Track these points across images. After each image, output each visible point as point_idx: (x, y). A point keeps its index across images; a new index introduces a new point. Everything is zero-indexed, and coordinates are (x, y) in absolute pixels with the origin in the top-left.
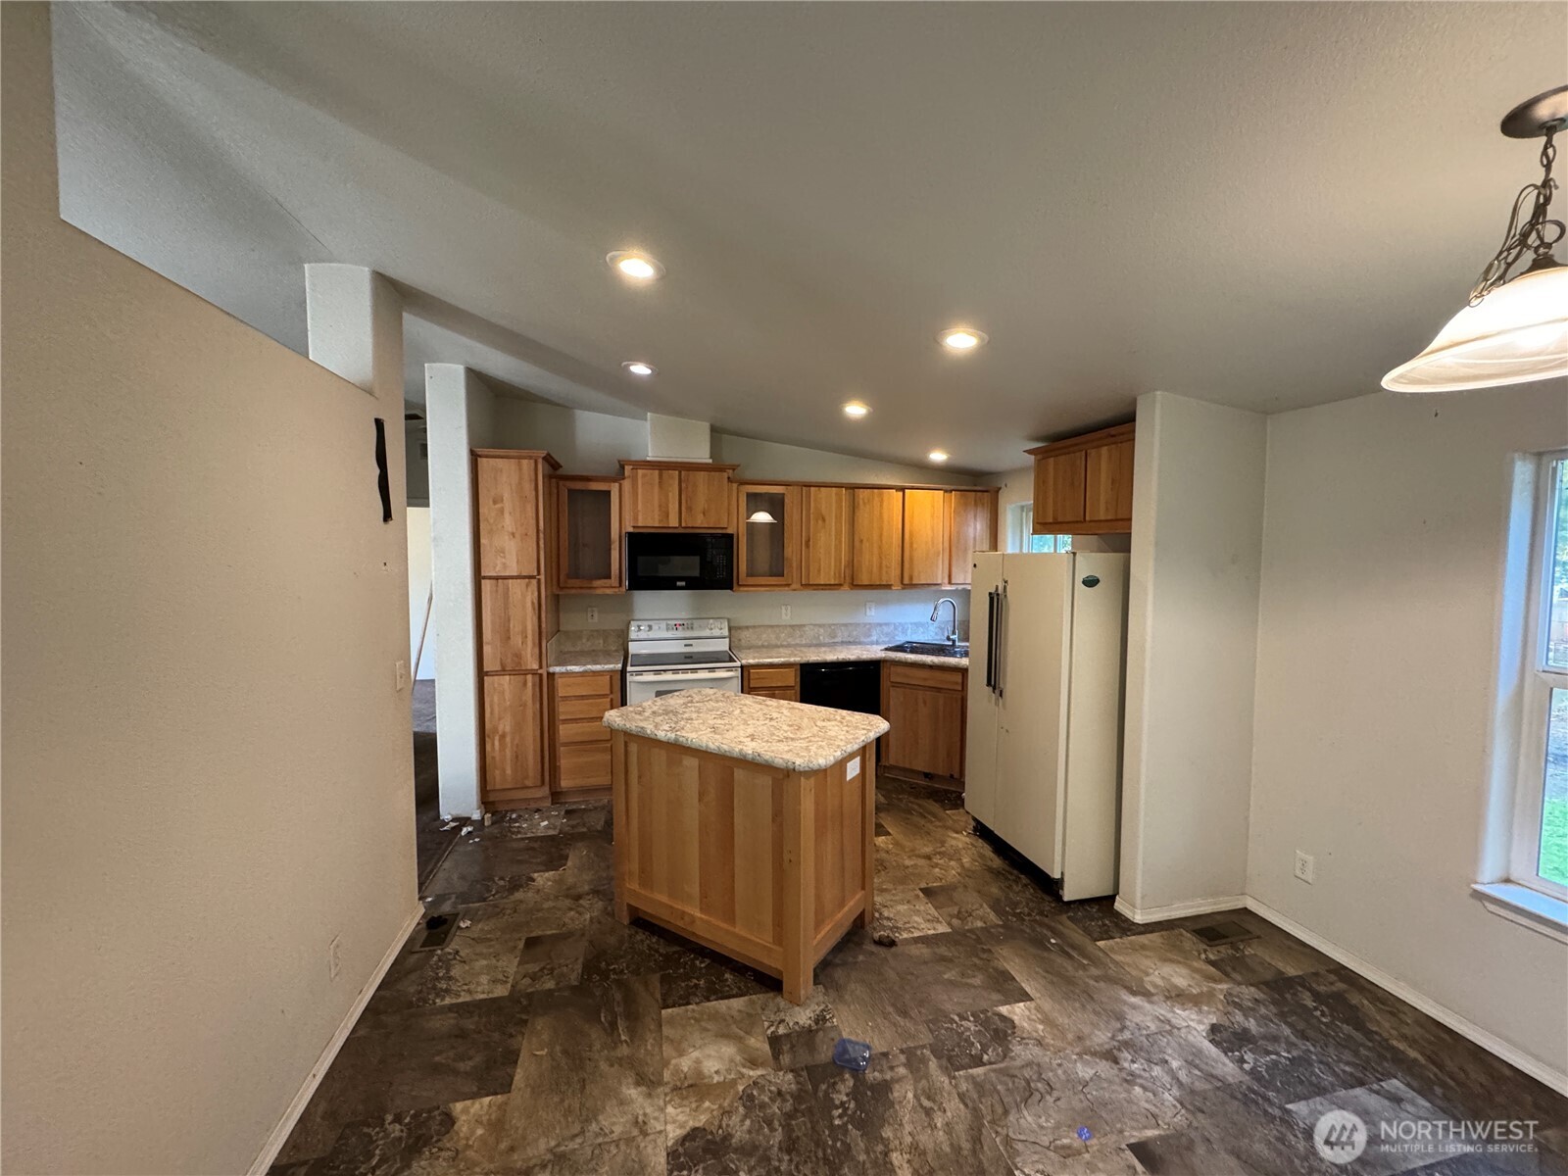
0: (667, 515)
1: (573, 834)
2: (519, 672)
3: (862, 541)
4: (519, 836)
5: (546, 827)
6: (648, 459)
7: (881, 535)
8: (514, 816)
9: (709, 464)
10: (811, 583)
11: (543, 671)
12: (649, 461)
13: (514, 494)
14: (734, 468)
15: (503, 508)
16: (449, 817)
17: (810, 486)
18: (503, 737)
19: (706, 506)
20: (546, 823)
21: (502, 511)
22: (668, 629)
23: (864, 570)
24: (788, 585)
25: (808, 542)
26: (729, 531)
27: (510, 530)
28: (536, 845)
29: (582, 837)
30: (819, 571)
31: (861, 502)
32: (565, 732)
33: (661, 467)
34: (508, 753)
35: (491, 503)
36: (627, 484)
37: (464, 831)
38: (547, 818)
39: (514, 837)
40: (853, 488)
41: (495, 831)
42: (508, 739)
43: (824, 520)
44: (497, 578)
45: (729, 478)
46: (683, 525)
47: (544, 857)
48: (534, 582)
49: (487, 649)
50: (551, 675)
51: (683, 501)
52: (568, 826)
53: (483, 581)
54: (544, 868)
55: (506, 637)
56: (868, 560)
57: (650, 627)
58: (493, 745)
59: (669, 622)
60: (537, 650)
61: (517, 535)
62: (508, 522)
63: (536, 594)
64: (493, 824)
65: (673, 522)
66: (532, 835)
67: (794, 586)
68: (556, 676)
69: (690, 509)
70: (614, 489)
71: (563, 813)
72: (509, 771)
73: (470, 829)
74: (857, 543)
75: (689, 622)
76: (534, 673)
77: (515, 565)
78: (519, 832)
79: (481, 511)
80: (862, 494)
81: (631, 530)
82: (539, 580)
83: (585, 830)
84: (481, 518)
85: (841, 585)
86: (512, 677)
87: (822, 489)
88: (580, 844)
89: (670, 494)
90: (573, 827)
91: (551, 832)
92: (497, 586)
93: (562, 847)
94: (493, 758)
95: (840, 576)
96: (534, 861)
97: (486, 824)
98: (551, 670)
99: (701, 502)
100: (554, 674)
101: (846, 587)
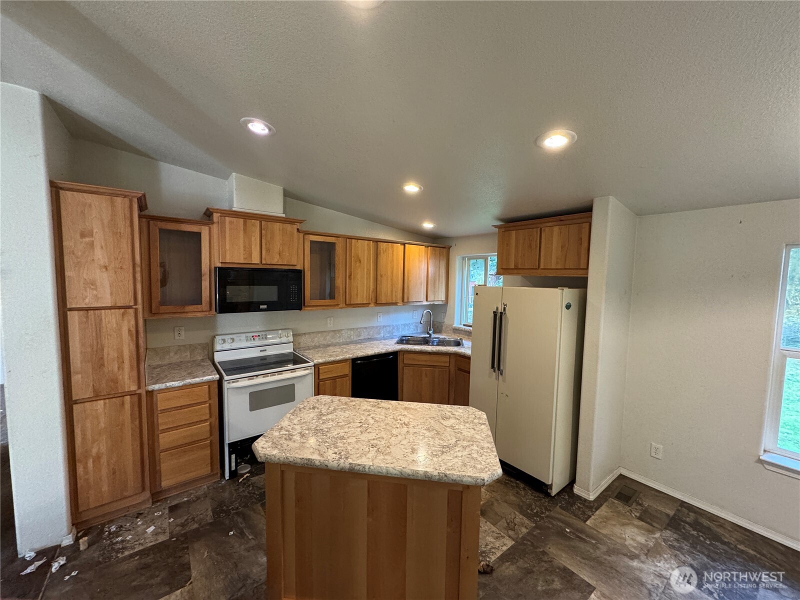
0: (250, 255)
1: (185, 534)
2: (114, 394)
3: (382, 276)
4: (127, 553)
5: (155, 533)
6: (234, 209)
7: (392, 273)
8: (113, 528)
9: (283, 218)
10: (352, 303)
11: (142, 391)
12: (235, 211)
13: (107, 230)
14: (301, 222)
15: (93, 242)
16: (33, 554)
17: (352, 239)
18: (98, 458)
19: (281, 248)
20: (152, 528)
21: (92, 245)
22: (247, 340)
23: (383, 295)
24: (338, 305)
25: (350, 276)
26: (298, 267)
27: (102, 263)
28: (149, 560)
29: (196, 535)
30: (357, 295)
31: (382, 251)
32: (165, 440)
33: (246, 217)
34: (104, 472)
35: (78, 236)
36: (215, 228)
37: (55, 567)
38: (152, 522)
39: (120, 555)
40: (377, 241)
41: (95, 554)
42: (104, 460)
43: (360, 262)
44: (87, 309)
45: (298, 229)
46: (264, 262)
47: (163, 574)
48: (131, 311)
49: (76, 379)
50: (150, 393)
51: (264, 244)
52: (178, 525)
53: (68, 313)
54: (167, 589)
55: (99, 364)
56: (385, 288)
57: (233, 340)
58: (86, 468)
59: (248, 335)
60: (135, 373)
61: (110, 268)
62: (99, 255)
63: (133, 322)
64: (89, 546)
65: (255, 260)
66: (141, 548)
67: (341, 306)
68: (155, 393)
69: (268, 250)
70: (205, 231)
71: (167, 511)
72: (105, 488)
73: (62, 561)
74: (379, 277)
75: (263, 333)
76: (131, 394)
77: (108, 296)
78: (124, 548)
79: (64, 244)
80: (383, 246)
81: (220, 265)
82: (136, 310)
83: (196, 526)
84: (65, 251)
85: (369, 304)
86: (107, 401)
87: (359, 241)
88: (196, 546)
89: (253, 238)
90: (183, 525)
91: (162, 538)
92: (87, 317)
93: (180, 554)
94: (87, 480)
95: (369, 298)
96: (153, 582)
97: (82, 548)
98: (150, 388)
99: (277, 246)
100: (152, 391)
101: (372, 305)
